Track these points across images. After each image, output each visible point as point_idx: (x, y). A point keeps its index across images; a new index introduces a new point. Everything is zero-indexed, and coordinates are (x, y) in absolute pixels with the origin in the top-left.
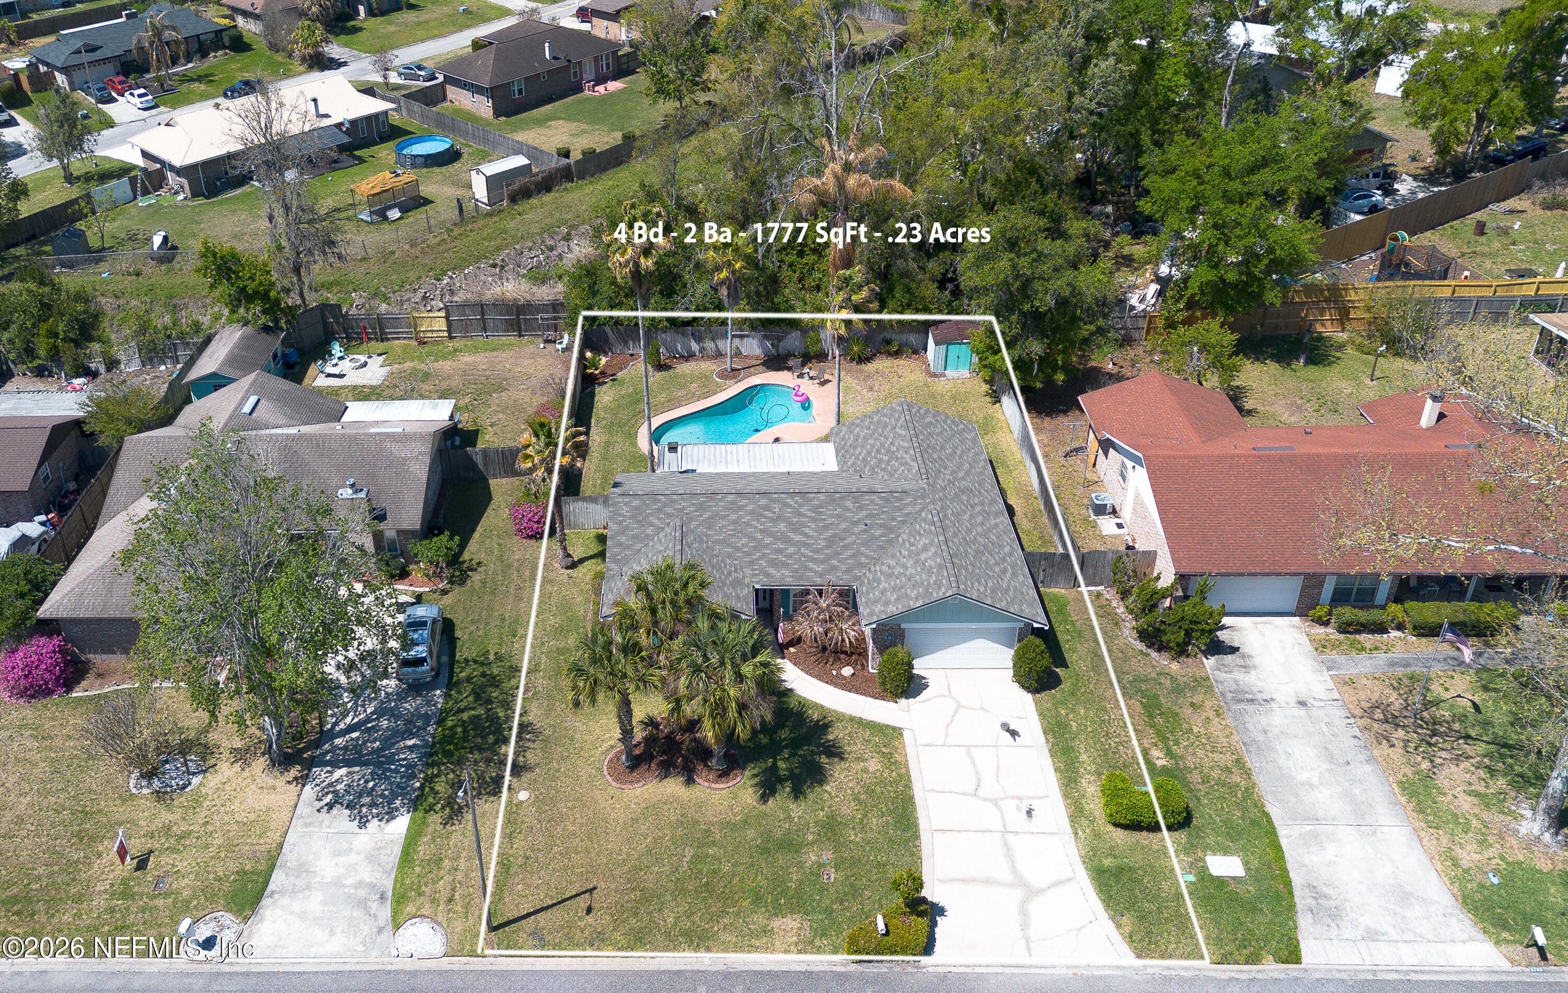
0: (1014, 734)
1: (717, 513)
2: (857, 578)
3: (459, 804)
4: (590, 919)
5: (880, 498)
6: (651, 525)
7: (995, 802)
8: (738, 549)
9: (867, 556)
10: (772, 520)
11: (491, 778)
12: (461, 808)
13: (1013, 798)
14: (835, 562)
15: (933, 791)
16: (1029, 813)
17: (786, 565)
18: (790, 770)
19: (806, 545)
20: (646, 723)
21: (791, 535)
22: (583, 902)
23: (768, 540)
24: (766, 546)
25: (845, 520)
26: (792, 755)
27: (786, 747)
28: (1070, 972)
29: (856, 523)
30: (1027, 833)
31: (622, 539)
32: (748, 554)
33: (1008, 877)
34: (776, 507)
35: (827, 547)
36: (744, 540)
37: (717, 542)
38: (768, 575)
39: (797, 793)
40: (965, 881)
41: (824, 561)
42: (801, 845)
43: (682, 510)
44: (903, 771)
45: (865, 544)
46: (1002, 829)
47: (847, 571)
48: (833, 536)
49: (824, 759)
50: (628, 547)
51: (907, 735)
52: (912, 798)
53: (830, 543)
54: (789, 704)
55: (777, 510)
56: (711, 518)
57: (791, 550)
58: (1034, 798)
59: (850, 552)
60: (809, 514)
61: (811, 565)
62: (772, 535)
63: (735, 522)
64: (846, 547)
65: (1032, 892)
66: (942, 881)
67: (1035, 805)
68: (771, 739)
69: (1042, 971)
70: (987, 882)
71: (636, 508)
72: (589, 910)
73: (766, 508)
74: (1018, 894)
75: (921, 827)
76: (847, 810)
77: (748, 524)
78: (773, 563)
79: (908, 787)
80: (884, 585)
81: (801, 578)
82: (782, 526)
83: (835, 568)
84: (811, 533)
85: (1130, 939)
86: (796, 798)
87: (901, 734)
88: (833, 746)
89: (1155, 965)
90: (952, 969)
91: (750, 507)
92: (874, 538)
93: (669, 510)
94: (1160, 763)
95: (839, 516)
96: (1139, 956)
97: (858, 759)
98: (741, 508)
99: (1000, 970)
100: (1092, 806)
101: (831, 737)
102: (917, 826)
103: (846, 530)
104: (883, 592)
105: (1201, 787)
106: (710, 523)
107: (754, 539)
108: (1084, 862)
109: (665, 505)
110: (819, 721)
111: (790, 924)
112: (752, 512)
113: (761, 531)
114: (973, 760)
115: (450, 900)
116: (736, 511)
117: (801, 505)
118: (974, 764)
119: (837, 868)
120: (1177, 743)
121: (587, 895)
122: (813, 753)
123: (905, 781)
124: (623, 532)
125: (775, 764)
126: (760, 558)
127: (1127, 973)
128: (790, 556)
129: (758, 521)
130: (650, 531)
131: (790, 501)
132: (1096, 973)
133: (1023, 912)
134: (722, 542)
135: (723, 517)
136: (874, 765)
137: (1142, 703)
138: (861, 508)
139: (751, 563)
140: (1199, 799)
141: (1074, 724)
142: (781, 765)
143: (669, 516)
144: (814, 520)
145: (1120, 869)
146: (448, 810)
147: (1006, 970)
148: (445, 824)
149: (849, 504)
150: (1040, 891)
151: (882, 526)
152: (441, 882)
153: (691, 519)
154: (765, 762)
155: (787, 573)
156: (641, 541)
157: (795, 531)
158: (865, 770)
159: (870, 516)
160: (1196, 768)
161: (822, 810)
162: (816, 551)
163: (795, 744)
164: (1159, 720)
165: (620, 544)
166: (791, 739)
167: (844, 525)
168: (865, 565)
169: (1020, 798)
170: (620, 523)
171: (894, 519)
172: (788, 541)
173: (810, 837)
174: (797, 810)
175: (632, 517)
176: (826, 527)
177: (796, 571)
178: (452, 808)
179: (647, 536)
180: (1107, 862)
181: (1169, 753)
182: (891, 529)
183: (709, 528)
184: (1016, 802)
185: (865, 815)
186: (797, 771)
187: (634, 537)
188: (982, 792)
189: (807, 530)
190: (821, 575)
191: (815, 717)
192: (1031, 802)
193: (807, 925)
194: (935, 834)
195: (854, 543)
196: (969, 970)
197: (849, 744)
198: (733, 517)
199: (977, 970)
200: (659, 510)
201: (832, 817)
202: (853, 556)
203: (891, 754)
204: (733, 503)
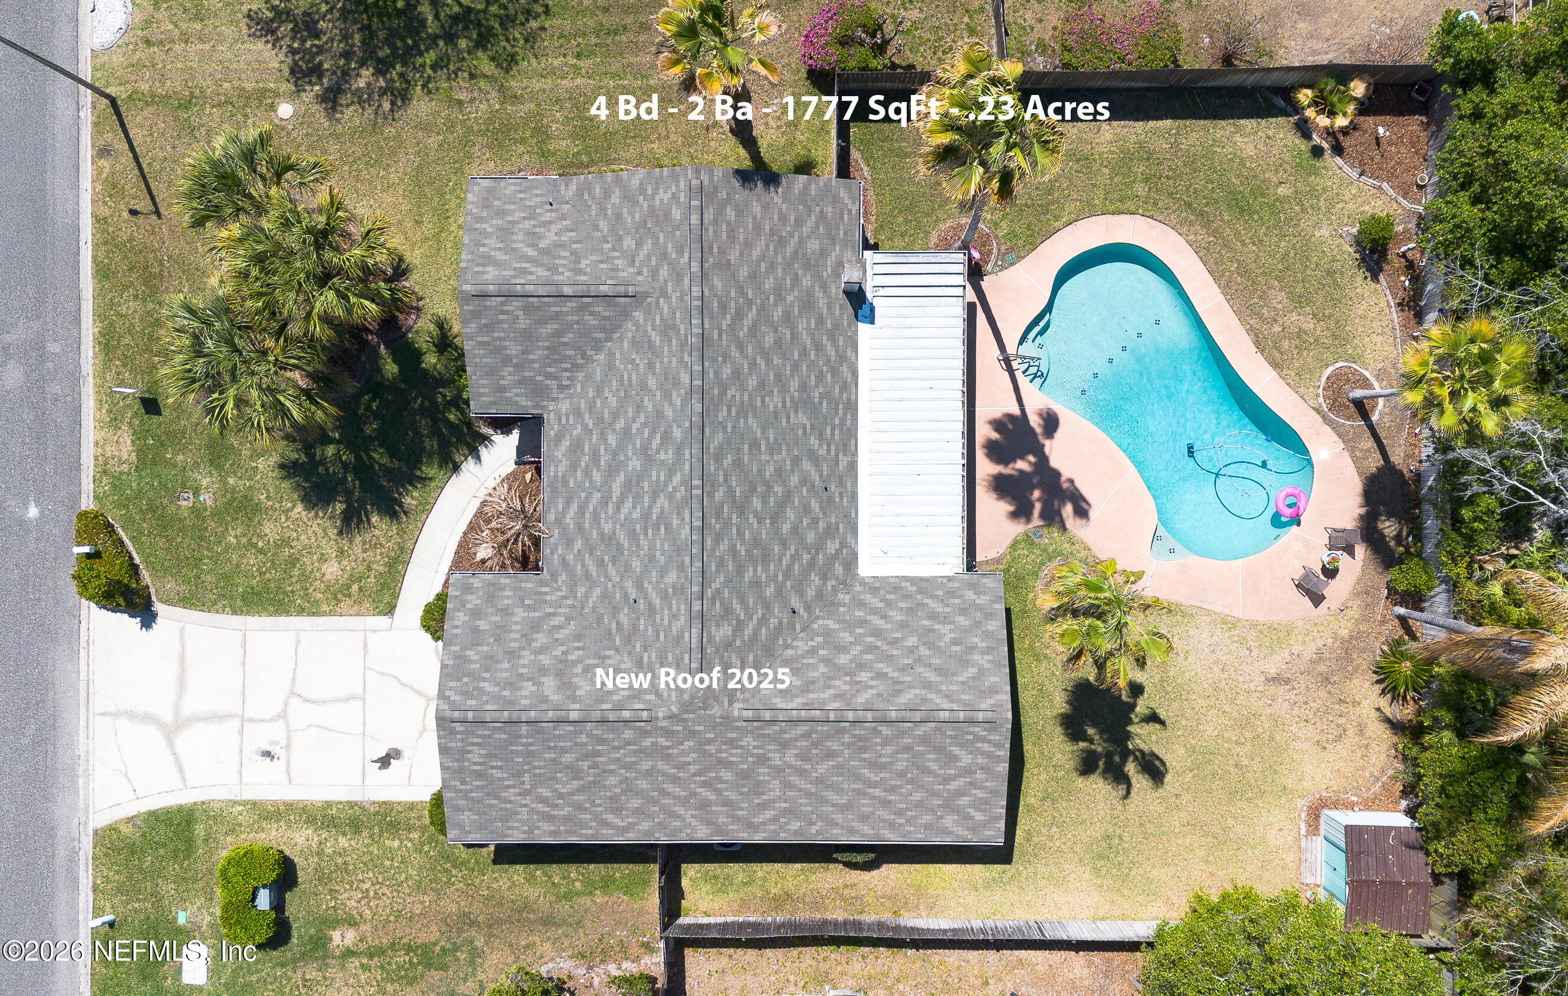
0: (385, 762)
1: (658, 355)
2: (554, 576)
3: (278, 28)
4: (125, 215)
5: (682, 631)
6: (639, 244)
7: (283, 715)
8: (599, 391)
9: (586, 596)
10: (645, 447)
11: (320, 64)
12: (273, 32)
13: (289, 738)
14: (578, 544)
15: (298, 642)
16: (267, 754)
17: (574, 466)
18: (322, 462)
19: (605, 501)
20: (399, 266)
21: (621, 478)
22: (143, 204)
23: (612, 440)
24: (603, 436)
25: (646, 570)
26: (345, 465)
27: (358, 458)
28: (82, 753)
29: (640, 587)
30: (241, 745)
31: (616, 198)
32: (591, 407)
33: (187, 710)
34: (667, 456)
35: (602, 534)
36: (613, 401)
37: (611, 355)
38: (558, 439)
39: (289, 469)
40: (182, 659)
41: (580, 528)
42: (219, 467)
43: (664, 294)
44: (325, 608)
45: (605, 595)
46: (246, 716)
47: (564, 563)
48: (619, 547)
49: (339, 507)
50: (603, 209)
51: (383, 621)
52: (288, 613)
53: (609, 540)
54: (430, 464)
55: (662, 456)
56: (651, 345)
57: (597, 476)
58: (288, 765)
59: (593, 570)
60: (656, 510)
61: (574, 507)
62: (621, 447)
63: (643, 386)
64: (601, 564)
65: (170, 733)
66: (182, 631)
67: (279, 765)
68: (371, 439)
69: (83, 723)
70: (182, 685)
71: (667, 215)
72: (133, 212)
73: (666, 437)
74: (167, 717)
75: (249, 619)
76: (271, 530)
77: (639, 407)
78: (576, 447)
79: (301, 611)
80: (520, 614)
81: (554, 489)
82: (635, 464)
83: (569, 543)
84: (624, 511)
85: (113, 828)
86: (282, 466)
87: (382, 613)
88: (360, 521)
89: (87, 845)
90: (83, 625)
91: (668, 412)
92: (615, 611)
93: (664, 273)
94: (336, 935)
95: (652, 558)
96: (96, 832)
97: (341, 552)
98: (667, 395)
99: (83, 675)
100: (274, 833)
101: (375, 519)
102: (248, 613)
103: (628, 568)
104: (505, 612)
105: (299, 974)
106: (642, 344)
107: (615, 416)
108: (203, 803)
109: (673, 265)
110: (401, 505)
111: (125, 447)
112: (659, 414)
113: (627, 430)
114: (346, 700)
115: (148, 42)
116: (661, 387)
117: (670, 497)
118: (337, 700)
119: (193, 509)
120: (365, 968)
121: (152, 208)
122: (349, 494)
123: (310, 609)
124: (629, 198)
125: (332, 441)
126: (585, 426)
127: (81, 814)
128: (587, 473)
129: (644, 425)
130: (629, 243)
131: (677, 478)
132: (81, 780)
133: (146, 718)
134: (611, 366)
135: (651, 366)
136: (332, 570)
137: (435, 944)
138: (664, 596)
139: (577, 413)
140: (283, 965)
141: (396, 844)
142: (331, 450)
143: (654, 274)
144: (646, 516)
145: (190, 842)
146: (270, 15)
147: (82, 685)
148: (249, 16)
149: (672, 577)
150: (170, 743)
151: (635, 627)
152: (171, 27)
153: (648, 312)
154: (336, 429)
155: (562, 469)
156: (613, 230)
157: (628, 485)
158: (323, 559)
159: (651, 609)
160: (325, 978)
161: (268, 498)
162: (596, 517)
163: (363, 470)
164: (402, 958)
165: (607, 194)
166: (371, 466)
167: (637, 565)
168: (573, 591)
169: (288, 747)
170: (642, 190)
171: (645, 648)
172: (611, 472)
173: (231, 481)
174: (266, 466)
175: (652, 209)
176: (633, 535)
177: (565, 481)
178: (272, 20)
179: (620, 239)
180: (200, 830)
181: (349, 953)
182: (629, 640)
183: (633, 342)
184: (283, 742)
185: (261, 551)
186: (321, 470)
187: (619, 217)
188: (294, 702)
189: (628, 504)
190: (559, 521)
191: (407, 500)
192: (283, 760)
193: (125, 468)
194: (240, 634)
195: (608, 578)
196: (83, 643)
197: (364, 543)
198: (652, 383)
199: (83, 653)
200: (664, 256)
201: (257, 508)
202: (587, 575)
203: (350, 596)
204: (676, 383)
